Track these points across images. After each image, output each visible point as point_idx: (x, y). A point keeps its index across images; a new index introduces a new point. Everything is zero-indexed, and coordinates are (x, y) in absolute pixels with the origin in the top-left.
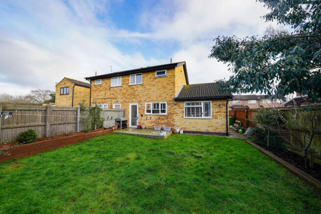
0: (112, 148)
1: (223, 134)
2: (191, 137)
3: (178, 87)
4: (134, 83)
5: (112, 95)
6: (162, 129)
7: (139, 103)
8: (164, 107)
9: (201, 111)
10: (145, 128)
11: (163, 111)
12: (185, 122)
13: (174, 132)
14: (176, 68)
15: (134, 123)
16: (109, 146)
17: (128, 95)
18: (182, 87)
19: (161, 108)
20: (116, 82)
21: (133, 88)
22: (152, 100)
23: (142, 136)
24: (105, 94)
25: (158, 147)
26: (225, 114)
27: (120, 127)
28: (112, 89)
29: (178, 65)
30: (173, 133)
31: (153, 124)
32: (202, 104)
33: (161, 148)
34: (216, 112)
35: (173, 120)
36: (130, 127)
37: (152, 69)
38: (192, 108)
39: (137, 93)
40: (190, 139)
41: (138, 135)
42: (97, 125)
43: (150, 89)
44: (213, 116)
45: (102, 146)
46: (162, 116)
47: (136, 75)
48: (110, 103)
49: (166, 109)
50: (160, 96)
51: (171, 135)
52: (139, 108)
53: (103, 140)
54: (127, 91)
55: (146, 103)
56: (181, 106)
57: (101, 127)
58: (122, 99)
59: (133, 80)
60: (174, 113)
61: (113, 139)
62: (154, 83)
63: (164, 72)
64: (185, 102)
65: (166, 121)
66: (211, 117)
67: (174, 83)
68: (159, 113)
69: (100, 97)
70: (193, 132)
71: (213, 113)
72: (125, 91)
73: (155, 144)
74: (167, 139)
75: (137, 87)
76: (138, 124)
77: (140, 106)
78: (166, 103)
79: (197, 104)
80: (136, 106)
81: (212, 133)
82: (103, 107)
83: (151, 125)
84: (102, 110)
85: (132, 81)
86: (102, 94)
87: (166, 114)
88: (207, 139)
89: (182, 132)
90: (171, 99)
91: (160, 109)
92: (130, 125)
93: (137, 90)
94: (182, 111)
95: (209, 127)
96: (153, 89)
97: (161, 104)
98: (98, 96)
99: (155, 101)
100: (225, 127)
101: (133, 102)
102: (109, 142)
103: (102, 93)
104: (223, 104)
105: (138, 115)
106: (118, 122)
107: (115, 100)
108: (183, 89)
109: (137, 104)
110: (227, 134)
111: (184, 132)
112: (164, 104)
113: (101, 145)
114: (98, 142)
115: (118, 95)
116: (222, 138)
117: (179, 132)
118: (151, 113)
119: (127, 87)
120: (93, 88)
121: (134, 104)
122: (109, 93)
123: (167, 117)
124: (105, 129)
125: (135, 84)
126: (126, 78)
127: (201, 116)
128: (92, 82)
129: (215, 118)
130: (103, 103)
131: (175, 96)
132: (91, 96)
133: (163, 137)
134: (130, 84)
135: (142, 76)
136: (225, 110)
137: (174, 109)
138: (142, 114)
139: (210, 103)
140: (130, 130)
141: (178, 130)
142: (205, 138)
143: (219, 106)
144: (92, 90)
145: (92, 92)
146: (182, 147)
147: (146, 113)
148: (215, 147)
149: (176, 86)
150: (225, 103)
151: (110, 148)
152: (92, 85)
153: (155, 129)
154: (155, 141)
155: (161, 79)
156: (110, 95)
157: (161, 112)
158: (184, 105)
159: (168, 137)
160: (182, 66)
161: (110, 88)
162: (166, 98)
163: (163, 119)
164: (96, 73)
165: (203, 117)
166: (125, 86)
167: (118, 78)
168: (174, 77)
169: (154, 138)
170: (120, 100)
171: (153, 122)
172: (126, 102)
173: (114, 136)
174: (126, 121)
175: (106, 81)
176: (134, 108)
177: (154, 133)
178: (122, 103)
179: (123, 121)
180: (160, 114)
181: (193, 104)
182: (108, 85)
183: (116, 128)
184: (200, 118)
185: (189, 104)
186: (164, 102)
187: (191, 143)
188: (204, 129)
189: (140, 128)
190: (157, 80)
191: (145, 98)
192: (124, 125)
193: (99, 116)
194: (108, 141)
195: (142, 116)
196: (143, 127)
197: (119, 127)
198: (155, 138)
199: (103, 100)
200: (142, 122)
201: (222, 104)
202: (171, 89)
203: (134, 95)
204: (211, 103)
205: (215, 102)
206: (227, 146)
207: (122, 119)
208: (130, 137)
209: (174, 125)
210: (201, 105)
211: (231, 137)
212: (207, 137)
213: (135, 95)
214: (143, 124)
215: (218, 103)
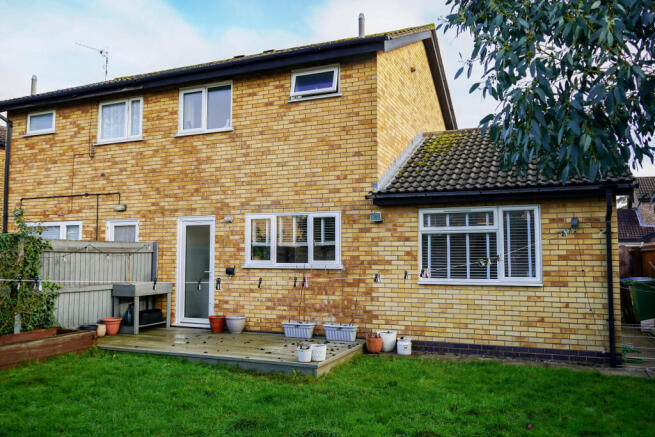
0: (75, 415)
1: (594, 359)
2: (440, 371)
3: (392, 142)
4: (198, 125)
5: (103, 182)
6: (319, 335)
7: (219, 217)
8: (331, 236)
9: (494, 253)
10: (245, 330)
11: (325, 253)
12: (422, 303)
13: (368, 347)
14: (381, 59)
15: (196, 308)
16: (61, 407)
17: (172, 181)
18: (419, 142)
19: (317, 237)
20: (120, 123)
21: (193, 151)
22: (276, 204)
23: (220, 364)
24: (73, 174)
25: (276, 411)
26: (599, 267)
27: (132, 324)
28: (100, 152)
29: (387, 44)
30: (366, 350)
31: (282, 310)
32: (497, 222)
33: (288, 416)
34: (561, 258)
35: (368, 293)
36: (177, 322)
37: (278, 64)
38: (454, 236)
39: (208, 168)
40: (433, 377)
41: (204, 361)
42: (25, 317)
43: (269, 152)
44: (546, 274)
45: (32, 408)
46: (318, 272)
47: (205, 92)
48: (90, 214)
49: (338, 243)
50: (310, 184)
51: (354, 362)
52: (219, 239)
53: (41, 381)
54: (167, 162)
55: (249, 217)
56: (404, 230)
57: (45, 323)
58: (145, 195)
59: (193, 112)
60: (372, 263)
61: (91, 377)
62: (285, 123)
63: (327, 79)
64: (422, 212)
65: (337, 297)
66: (537, 280)
67: (370, 124)
68: (306, 260)
69: (50, 190)
70: (457, 348)
71: (545, 263)
72: (156, 163)
73: (268, 399)
74: (327, 378)
75: (213, 145)
76: (212, 312)
77: (224, 230)
78: (337, 215)
79: (476, 219)
80: (207, 228)
81: (543, 355)
82: (63, 234)
83: (272, 315)
84: (47, 248)
85: (190, 117)
86: (57, 177)
87: (336, 264)
88: (507, 381)
89: (405, 348)
90: (359, 197)
91: (310, 243)
92: (178, 316)
93: (209, 160)
94: (408, 253)
95: (529, 324)
96: (283, 150)
97: (317, 221)
98: (40, 183)
99: (286, 207)
100: (600, 324)
101: (191, 210)
102: (64, 391)
103: (60, 172)
104: (593, 221)
105: (215, 270)
106: (122, 300)
107: (112, 204)
108: (422, 151)
109: (210, 220)
110: (613, 359)
111: (416, 346)
112: (330, 221)
113: (26, 404)
114: (18, 392)
115: (130, 182)
116: (579, 375)
117: (395, 349)
118: (273, 263)
119: (166, 142)
120: (20, 148)
121: (198, 220)
122: (87, 171)
123: (341, 279)
124: (61, 331)
125: (204, 129)
126: (164, 103)
127: (494, 275)
128: (15, 122)
129: (554, 284)
130: (62, 216)
131: (374, 185)
132: (12, 185)
133: (312, 367)
134: (181, 132)
135: (232, 93)
136: (599, 248)
137: (375, 241)
138: (232, 263)
139: (532, 212)
140: (180, 336)
141: (388, 339)
142: (502, 376)
143: (575, 225)
144: (14, 158)
145: (15, 167)
146: (383, 413)
147: (249, 262)
148: (530, 415)
149: (381, 136)
150: (602, 214)
151: (65, 414)
152: (15, 135)
153: (289, 332)
154: (271, 386)
155: (316, 109)
156: (93, 179)
157: (316, 258)
158: (418, 224)
159: (337, 370)
160: (420, 47)
161: (94, 149)
162: (337, 191)
163: (322, 289)
164: (34, 81)
165: (502, 279)
166: (158, 140)
167: (128, 103)
168: (373, 100)
169: (271, 375)
170: (136, 203)
171: (281, 301)
172: (163, 211)
173: (95, 363)
174: (163, 296)
175: (77, 116)
176: (198, 237)
177: (277, 353)
178: (144, 215)
179: (143, 299)
180: (313, 263)
181: (457, 220)
182: (83, 136)
183: (115, 328)
184: (489, 281)
185: (438, 220)
186: (328, 209)
187: (432, 397)
188: (504, 335)
189: (221, 327)
190: (296, 113)
191: (244, 192)
192: (153, 314)
193: (34, 276)
194: (64, 385)
195: (230, 272)
196: (237, 323)
197: (126, 322)
198: (276, 371)
199: (65, 205)
200: (232, 299)
201: (589, 220)
202: (358, 154)
203: (196, 182)
204: (539, 217)
205: (555, 212)
206: (591, 410)
207: (143, 288)
208: (166, 368)
209: (371, 316)
210: (491, 222)
211: (630, 370)
212: (514, 370)
213: (200, 182)
214: (235, 311)
215: (570, 213)
